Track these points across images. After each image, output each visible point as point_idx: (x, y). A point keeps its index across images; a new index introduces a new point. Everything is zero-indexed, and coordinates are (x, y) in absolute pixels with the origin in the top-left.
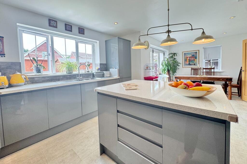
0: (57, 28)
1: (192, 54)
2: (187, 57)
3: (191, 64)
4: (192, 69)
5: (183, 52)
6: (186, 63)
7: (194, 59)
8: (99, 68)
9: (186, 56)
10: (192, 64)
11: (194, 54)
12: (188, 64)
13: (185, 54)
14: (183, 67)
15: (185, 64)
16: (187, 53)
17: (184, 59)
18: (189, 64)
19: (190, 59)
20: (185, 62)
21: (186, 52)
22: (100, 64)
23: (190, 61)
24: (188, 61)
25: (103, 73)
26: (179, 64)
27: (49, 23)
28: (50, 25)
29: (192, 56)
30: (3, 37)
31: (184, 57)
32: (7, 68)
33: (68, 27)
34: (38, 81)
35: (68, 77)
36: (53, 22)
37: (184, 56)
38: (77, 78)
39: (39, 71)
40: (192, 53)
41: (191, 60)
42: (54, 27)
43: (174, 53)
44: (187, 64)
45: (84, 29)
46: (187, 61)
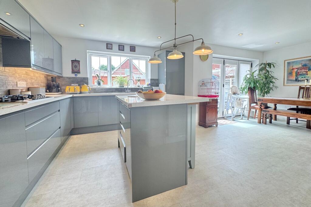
0: (112, 49)
1: (304, 63)
2: (293, 69)
3: (299, 79)
4: (301, 88)
5: (285, 61)
6: (291, 78)
7: (307, 70)
8: (150, 83)
9: (291, 66)
10: (302, 79)
11: (308, 62)
12: (294, 79)
13: (289, 63)
14: (285, 84)
15: (288, 80)
16: (293, 62)
17: (288, 71)
18: (297, 80)
19: (299, 71)
20: (288, 77)
21: (290, 60)
22: (151, 79)
23: (297, 74)
24: (294, 74)
25: (152, 88)
26: (273, 80)
27: (107, 47)
28: (107, 48)
29: (303, 66)
30: (80, 61)
31: (288, 69)
32: (81, 81)
33: (121, 47)
34: (98, 92)
35: (120, 90)
36: (109, 45)
37: (288, 67)
38: (126, 91)
39: (99, 84)
40: (302, 61)
41: (300, 73)
42: (110, 49)
43: (268, 62)
44: (294, 81)
45: (135, 47)
46: (292, 75)
